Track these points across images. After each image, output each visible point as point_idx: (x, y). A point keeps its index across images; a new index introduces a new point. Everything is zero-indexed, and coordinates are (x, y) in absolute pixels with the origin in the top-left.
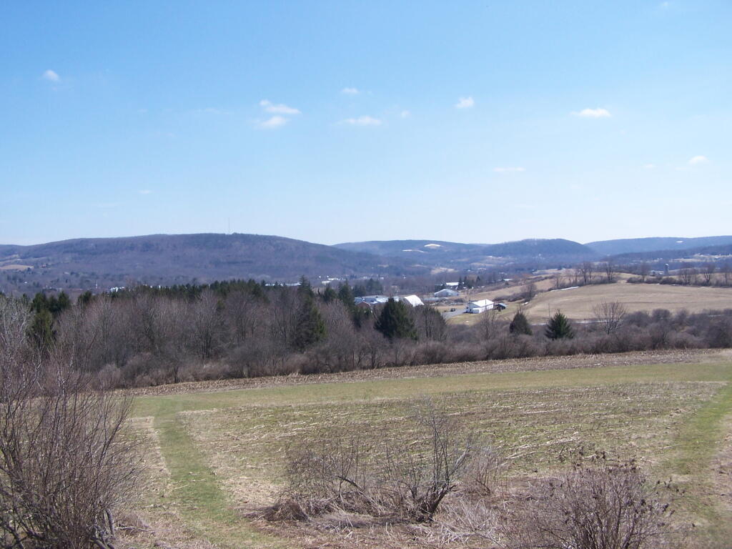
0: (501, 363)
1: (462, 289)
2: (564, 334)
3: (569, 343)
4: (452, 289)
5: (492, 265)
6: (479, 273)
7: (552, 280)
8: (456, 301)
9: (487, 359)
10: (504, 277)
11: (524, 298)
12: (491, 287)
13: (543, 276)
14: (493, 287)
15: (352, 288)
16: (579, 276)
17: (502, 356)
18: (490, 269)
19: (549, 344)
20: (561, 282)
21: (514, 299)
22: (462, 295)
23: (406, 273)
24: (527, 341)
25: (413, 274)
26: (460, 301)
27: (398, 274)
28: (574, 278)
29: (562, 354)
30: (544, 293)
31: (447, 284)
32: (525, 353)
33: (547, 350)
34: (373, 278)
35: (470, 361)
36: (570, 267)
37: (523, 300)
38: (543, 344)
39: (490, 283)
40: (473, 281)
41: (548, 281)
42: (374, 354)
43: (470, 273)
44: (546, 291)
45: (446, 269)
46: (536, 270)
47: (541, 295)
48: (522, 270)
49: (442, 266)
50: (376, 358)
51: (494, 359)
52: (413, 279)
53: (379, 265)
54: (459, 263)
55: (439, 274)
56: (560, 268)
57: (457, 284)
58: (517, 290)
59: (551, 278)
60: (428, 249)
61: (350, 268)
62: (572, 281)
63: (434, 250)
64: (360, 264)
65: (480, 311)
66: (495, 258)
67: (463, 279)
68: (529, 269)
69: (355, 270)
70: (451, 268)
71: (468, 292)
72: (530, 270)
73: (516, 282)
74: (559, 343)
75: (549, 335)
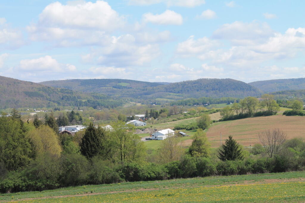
1: (148, 120)
4: (140, 120)
7: (222, 112)
10: (182, 110)
13: (215, 109)
14: (174, 118)
15: (56, 119)
16: (244, 109)
20: (230, 114)
21: (191, 128)
28: (241, 111)
30: (216, 123)
31: (136, 115)
34: (75, 111)
36: (237, 102)
40: (157, 113)
43: (155, 107)
45: (135, 103)
46: (209, 105)
49: (131, 101)
53: (79, 100)
54: (146, 98)
55: (129, 107)
56: (228, 103)
60: (120, 87)
61: (54, 101)
62: (239, 113)
63: (124, 87)
64: (63, 99)
65: (163, 138)
66: (175, 94)
67: (149, 112)
69: (59, 104)
71: (153, 122)
72: (205, 105)
73: (192, 114)
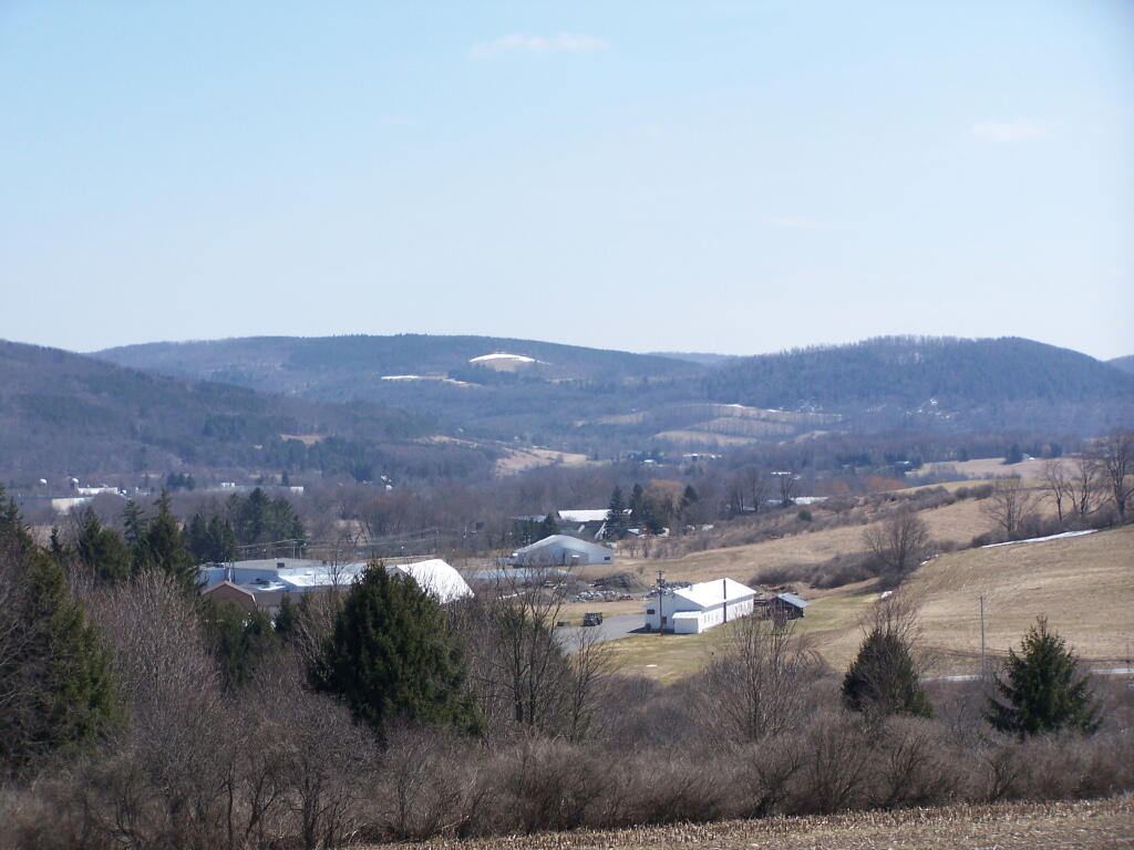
0: (820, 830)
1: (623, 535)
2: (1062, 714)
3: (1084, 750)
4: (581, 537)
5: (743, 442)
6: (688, 472)
7: (990, 501)
8: (602, 583)
9: (760, 811)
10: (789, 489)
11: (875, 571)
12: (740, 531)
13: (952, 487)
14: (751, 530)
15: (184, 526)
16: (1097, 488)
17: (822, 802)
18: (736, 459)
19: (1008, 754)
20: (1024, 508)
21: (836, 577)
22: (624, 561)
23: (392, 468)
24: (921, 742)
25: (423, 472)
26: (619, 584)
27: (363, 474)
28: (1078, 496)
29: (1058, 796)
30: (956, 556)
31: (564, 514)
32: (914, 792)
33: (999, 778)
34: (266, 489)
35: (694, 821)
36: (1056, 452)
37: (874, 581)
38: (983, 754)
39: (734, 513)
40: (668, 505)
41: (970, 506)
42: (312, 790)
43: (653, 474)
44: (963, 548)
45: (555, 454)
46: (917, 464)
47: (944, 562)
48: (864, 460)
49: (539, 442)
50: (322, 805)
51: (790, 813)
52: (425, 491)
53: (285, 437)
54: (607, 432)
55: (525, 473)
56: (1014, 457)
57: (601, 514)
58: (850, 540)
59: (982, 493)
60: (484, 375)
61: (166, 444)
62: (1067, 506)
63: (506, 377)
64: (207, 432)
65: (702, 627)
66: (752, 411)
67: (627, 496)
68: (890, 459)
69: (188, 455)
70: (575, 450)
71: (646, 547)
72: (898, 463)
73: (841, 512)
74: (1044, 750)
75: (1002, 722)
